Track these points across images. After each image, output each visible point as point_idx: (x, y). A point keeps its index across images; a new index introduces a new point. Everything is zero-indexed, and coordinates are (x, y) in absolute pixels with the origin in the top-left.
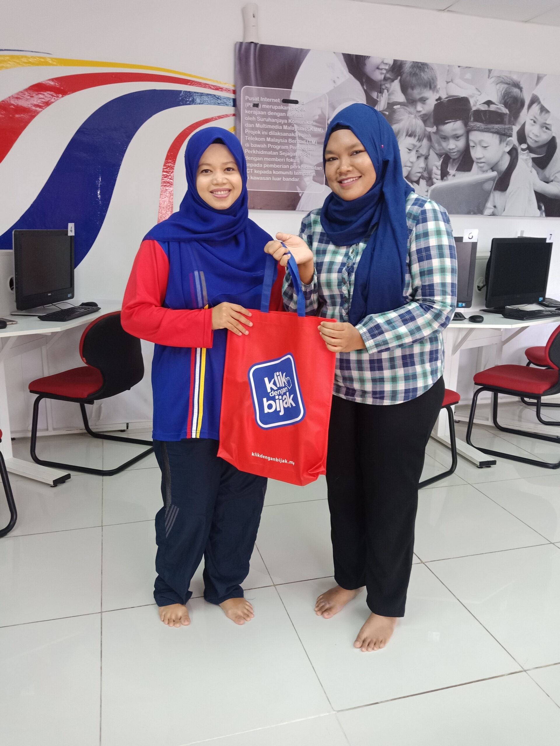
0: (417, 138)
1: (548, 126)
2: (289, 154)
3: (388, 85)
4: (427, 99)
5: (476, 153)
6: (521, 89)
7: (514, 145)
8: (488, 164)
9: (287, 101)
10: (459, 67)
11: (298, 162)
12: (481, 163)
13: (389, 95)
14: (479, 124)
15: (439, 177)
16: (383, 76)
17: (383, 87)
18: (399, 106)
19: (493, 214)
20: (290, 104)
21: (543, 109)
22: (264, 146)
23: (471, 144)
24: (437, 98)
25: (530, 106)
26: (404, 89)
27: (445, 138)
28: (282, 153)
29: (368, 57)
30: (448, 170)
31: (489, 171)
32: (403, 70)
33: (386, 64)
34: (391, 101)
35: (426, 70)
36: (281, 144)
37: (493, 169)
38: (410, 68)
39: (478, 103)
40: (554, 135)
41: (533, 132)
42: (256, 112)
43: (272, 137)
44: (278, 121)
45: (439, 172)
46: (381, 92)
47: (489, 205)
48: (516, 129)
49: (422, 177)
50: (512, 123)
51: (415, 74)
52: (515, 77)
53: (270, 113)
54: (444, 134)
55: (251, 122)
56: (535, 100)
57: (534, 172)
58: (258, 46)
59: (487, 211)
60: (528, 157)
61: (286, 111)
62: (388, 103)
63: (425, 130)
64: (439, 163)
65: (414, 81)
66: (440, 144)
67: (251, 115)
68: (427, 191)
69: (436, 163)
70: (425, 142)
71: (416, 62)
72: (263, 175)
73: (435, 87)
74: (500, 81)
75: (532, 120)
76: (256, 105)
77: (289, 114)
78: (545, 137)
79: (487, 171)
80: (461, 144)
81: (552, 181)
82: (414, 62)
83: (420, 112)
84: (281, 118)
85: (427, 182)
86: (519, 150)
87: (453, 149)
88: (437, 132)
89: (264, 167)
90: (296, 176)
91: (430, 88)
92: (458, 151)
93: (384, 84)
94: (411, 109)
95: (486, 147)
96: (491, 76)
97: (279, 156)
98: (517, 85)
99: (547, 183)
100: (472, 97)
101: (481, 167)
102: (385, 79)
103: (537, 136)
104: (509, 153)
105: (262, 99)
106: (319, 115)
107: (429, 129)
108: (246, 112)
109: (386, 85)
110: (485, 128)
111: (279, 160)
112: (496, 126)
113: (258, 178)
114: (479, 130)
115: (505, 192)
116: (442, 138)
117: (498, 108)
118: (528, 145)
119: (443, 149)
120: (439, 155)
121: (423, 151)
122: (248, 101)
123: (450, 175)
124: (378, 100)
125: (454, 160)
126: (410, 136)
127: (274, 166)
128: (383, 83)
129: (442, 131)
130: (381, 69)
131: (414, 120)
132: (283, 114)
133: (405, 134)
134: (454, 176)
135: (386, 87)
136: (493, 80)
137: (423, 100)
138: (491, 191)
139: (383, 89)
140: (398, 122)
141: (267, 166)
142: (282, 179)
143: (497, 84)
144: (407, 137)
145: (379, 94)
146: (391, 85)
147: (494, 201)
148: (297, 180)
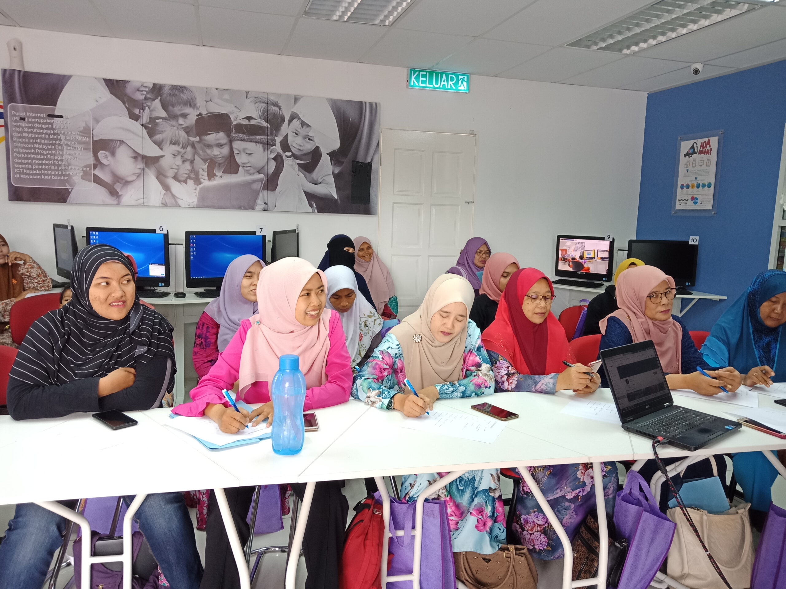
0: (181, 145)
1: (311, 138)
2: (56, 158)
3: (149, 104)
4: (188, 114)
5: (240, 159)
6: (280, 108)
7: (278, 153)
8: (254, 168)
9: (51, 116)
10: (217, 89)
11: (66, 163)
12: (247, 167)
13: (150, 111)
14: (241, 135)
15: (206, 178)
16: (144, 97)
17: (145, 105)
18: (161, 120)
19: (265, 210)
20: (55, 118)
21: (303, 124)
22: (33, 151)
23: (235, 151)
24: (198, 113)
25: (290, 122)
26: (165, 107)
27: (209, 146)
28: (49, 157)
29: (128, 82)
30: (215, 172)
31: (255, 174)
32: (163, 91)
33: (146, 87)
34: (153, 116)
35: (185, 91)
36: (48, 149)
37: (259, 172)
38: (169, 90)
39: (238, 118)
40: (317, 145)
41: (296, 142)
42: (23, 124)
43: (40, 144)
44: (44, 131)
45: (206, 174)
46: (143, 109)
47: (260, 201)
48: (278, 140)
49: (189, 177)
50: (274, 135)
51: (175, 95)
52: (273, 98)
53: (36, 125)
54: (206, 143)
55: (19, 132)
56: (294, 117)
57: (302, 175)
58: (22, 73)
59: (257, 207)
60: (294, 163)
61: (52, 124)
62: (150, 118)
63: (189, 139)
64: (205, 166)
65: (174, 100)
66: (204, 151)
67: (18, 127)
68: (196, 189)
69: (202, 167)
70: (189, 149)
71: (175, 86)
72: (32, 174)
73: (195, 105)
74: (258, 101)
75: (293, 132)
76: (23, 119)
77: (54, 126)
78: (309, 147)
79: (254, 174)
80: (225, 151)
81: (321, 183)
82: (172, 85)
83: (182, 125)
84: (47, 129)
85: (194, 181)
86: (284, 157)
87: (218, 155)
88: (201, 141)
89: (33, 168)
90: (64, 176)
91: (190, 106)
92: (223, 157)
93: (146, 103)
94: (173, 123)
95: (250, 154)
96: (248, 97)
97: (47, 159)
98: (276, 105)
99: (316, 184)
100: (232, 113)
101: (247, 170)
102: (146, 98)
103: (300, 145)
104: (274, 159)
105: (28, 114)
106: (83, 127)
107: (192, 139)
108: (13, 124)
109: (147, 103)
110: (247, 139)
111: (48, 162)
112: (259, 137)
113: (28, 177)
114: (242, 140)
115: (274, 192)
116: (205, 146)
117: (258, 122)
118: (292, 152)
119: (208, 155)
120: (205, 160)
121: (189, 156)
122: (15, 115)
123: (217, 176)
124: (141, 115)
125: (219, 164)
126: (174, 144)
127: (44, 167)
128: (144, 102)
129: (205, 140)
130: (142, 91)
131: (177, 132)
132: (48, 126)
133: (168, 142)
134: (221, 177)
135: (148, 105)
136: (250, 100)
137: (184, 116)
138: (260, 190)
139: (145, 107)
140: (161, 132)
141: (37, 167)
142: (51, 178)
143: (256, 103)
144: (171, 145)
145: (141, 111)
146: (152, 104)
147: (264, 199)
148: (65, 178)
